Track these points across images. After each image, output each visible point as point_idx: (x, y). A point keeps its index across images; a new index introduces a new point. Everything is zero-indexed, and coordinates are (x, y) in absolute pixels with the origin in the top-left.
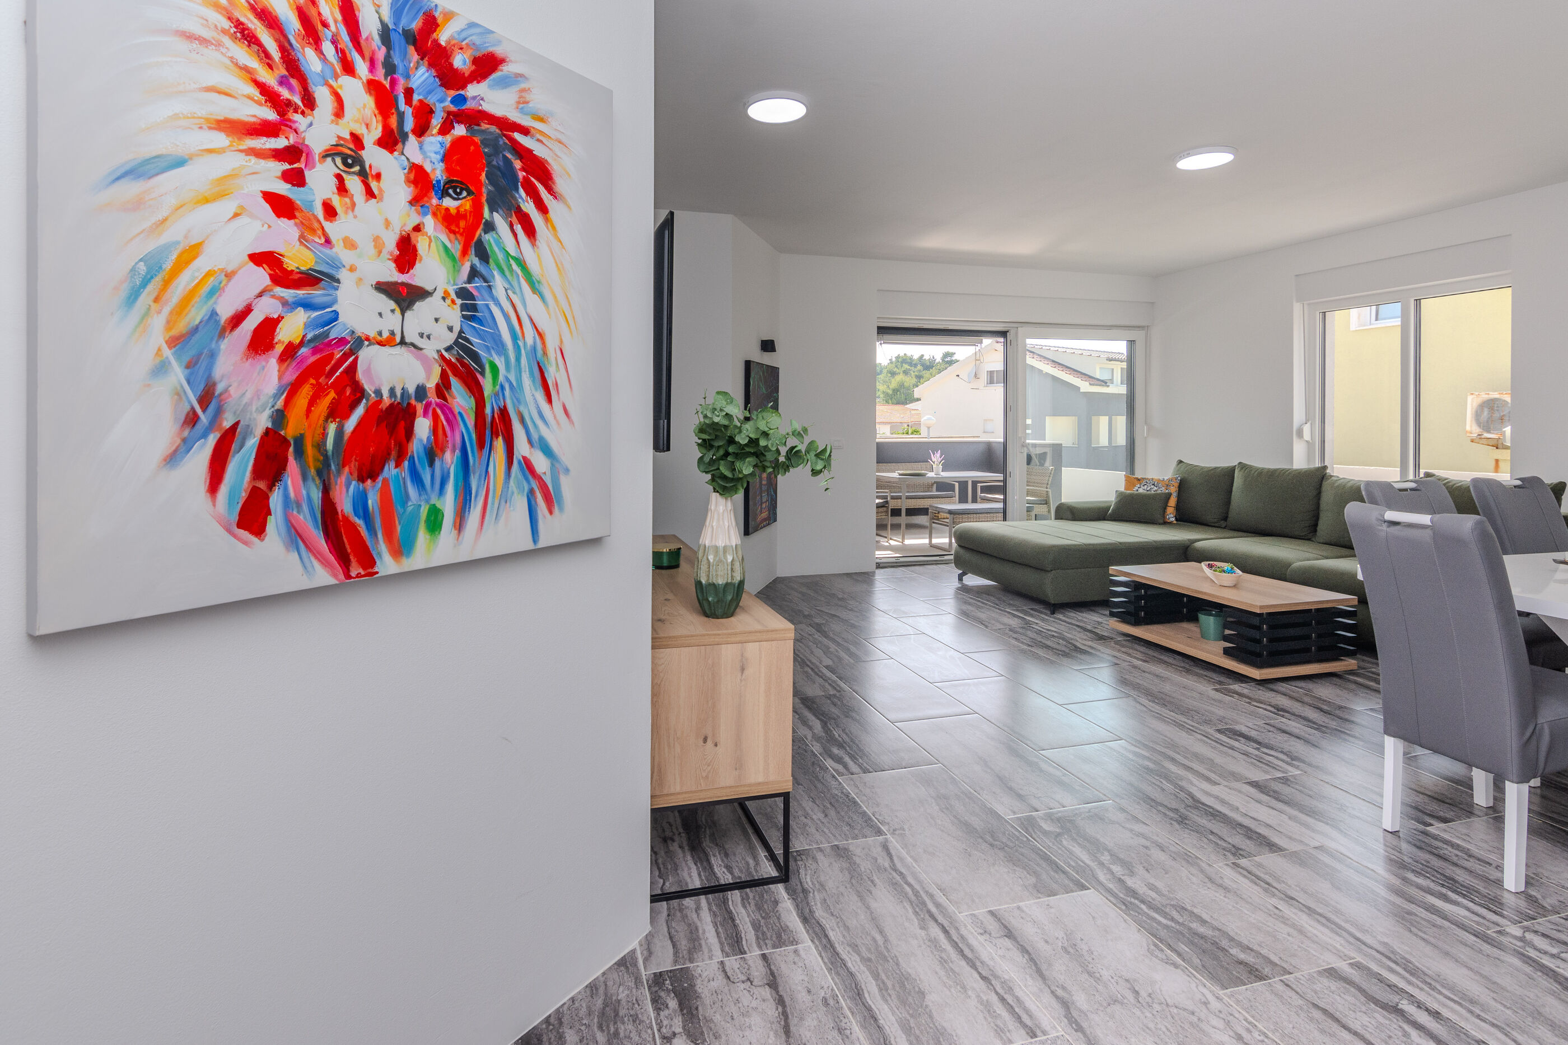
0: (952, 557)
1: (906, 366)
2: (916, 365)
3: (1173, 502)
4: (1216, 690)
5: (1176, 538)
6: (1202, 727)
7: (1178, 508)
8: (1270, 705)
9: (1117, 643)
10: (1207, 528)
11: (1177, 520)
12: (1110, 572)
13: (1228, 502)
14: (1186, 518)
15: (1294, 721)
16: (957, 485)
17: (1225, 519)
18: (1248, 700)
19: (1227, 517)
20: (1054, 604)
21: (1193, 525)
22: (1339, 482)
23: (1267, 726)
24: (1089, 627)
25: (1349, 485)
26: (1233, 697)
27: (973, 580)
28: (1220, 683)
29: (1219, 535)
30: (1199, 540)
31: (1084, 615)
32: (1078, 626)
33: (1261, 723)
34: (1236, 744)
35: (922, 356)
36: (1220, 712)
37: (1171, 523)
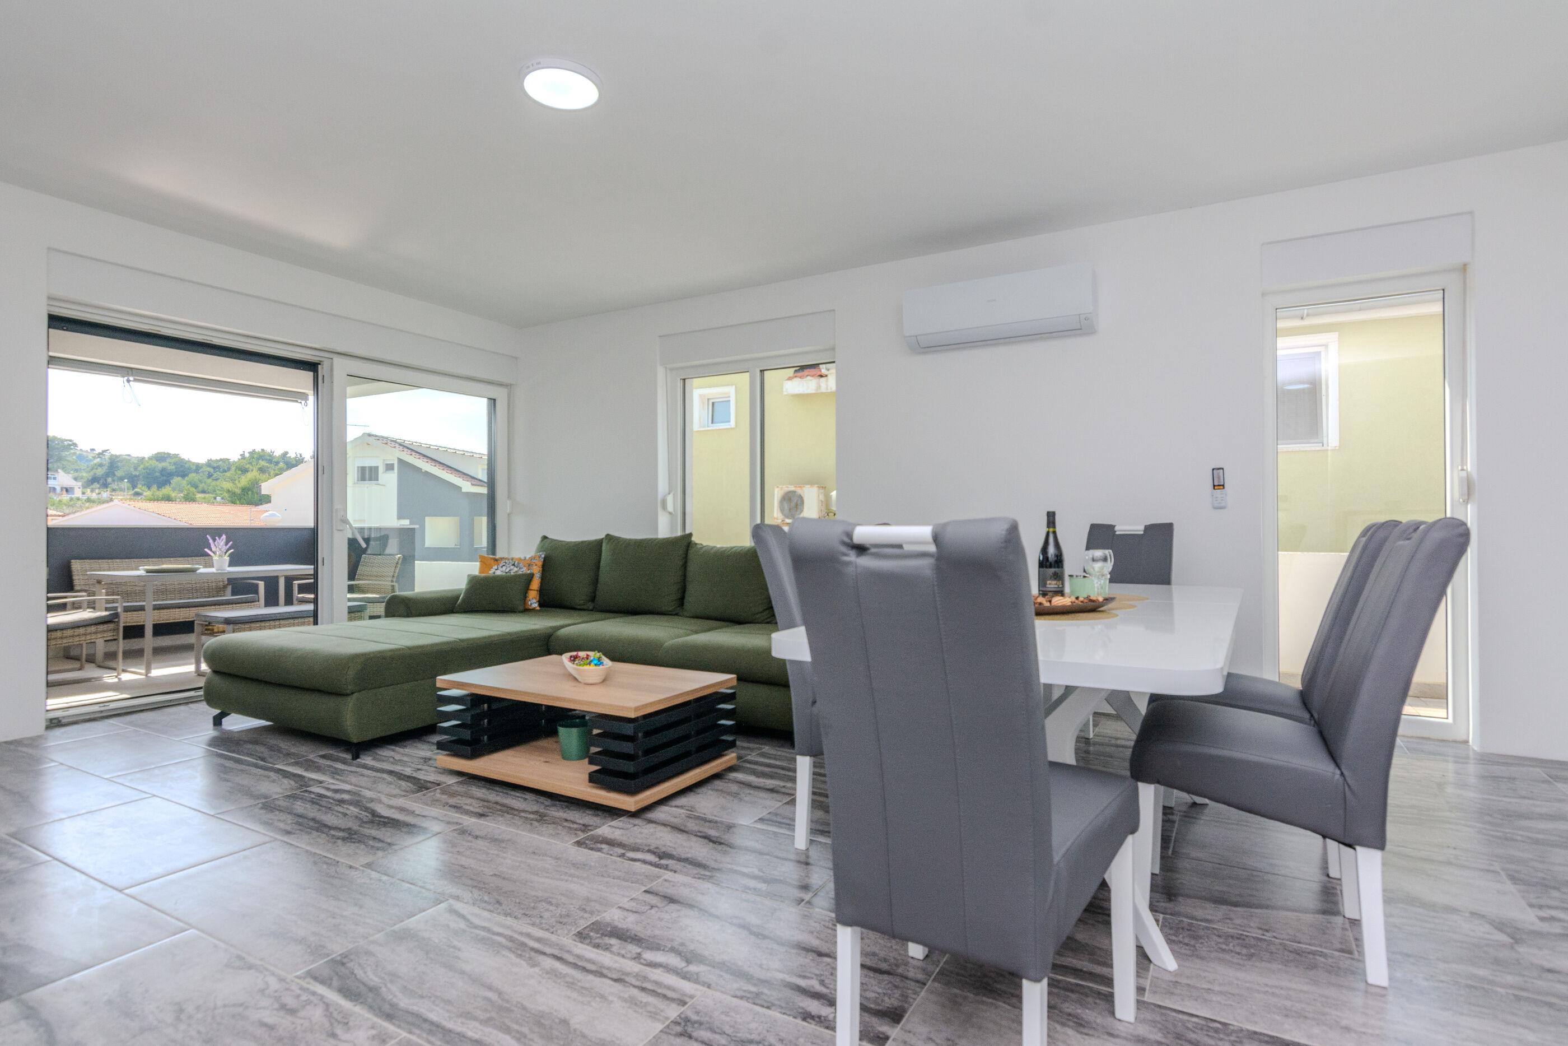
0: (201, 693)
1: (263, 463)
2: (277, 463)
3: (535, 584)
4: (579, 843)
5: (537, 627)
6: (553, 938)
7: (541, 591)
8: (649, 851)
9: (446, 791)
10: (572, 612)
11: (540, 605)
12: (438, 685)
13: (596, 581)
14: (550, 602)
15: (681, 872)
16: (261, 584)
17: (593, 599)
18: (620, 851)
19: (594, 597)
20: (358, 744)
21: (558, 610)
22: (704, 549)
23: (649, 898)
24: (408, 771)
25: (712, 551)
26: (599, 850)
27: (237, 723)
28: (585, 828)
29: (585, 619)
30: (563, 627)
31: (407, 750)
32: (391, 773)
33: (638, 892)
34: (605, 959)
35: (286, 453)
36: (582, 889)
37: (534, 610)
